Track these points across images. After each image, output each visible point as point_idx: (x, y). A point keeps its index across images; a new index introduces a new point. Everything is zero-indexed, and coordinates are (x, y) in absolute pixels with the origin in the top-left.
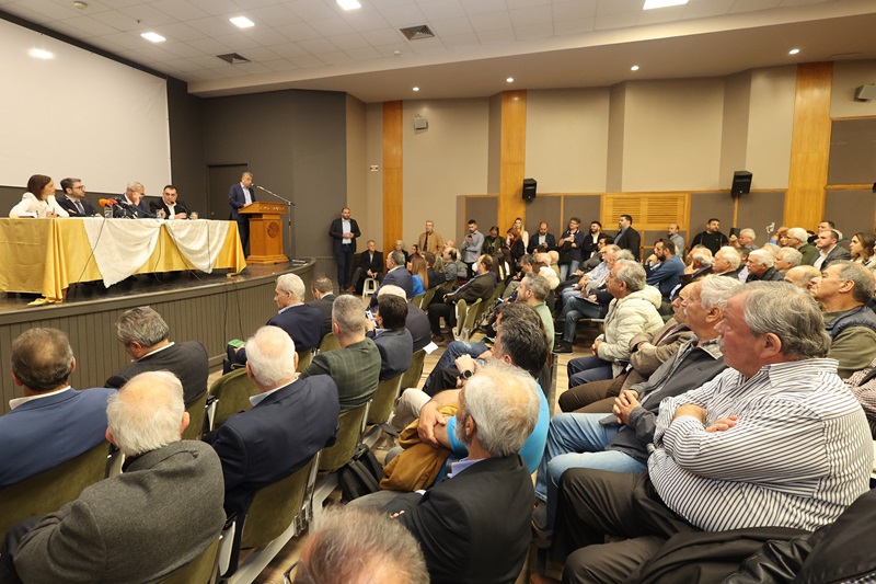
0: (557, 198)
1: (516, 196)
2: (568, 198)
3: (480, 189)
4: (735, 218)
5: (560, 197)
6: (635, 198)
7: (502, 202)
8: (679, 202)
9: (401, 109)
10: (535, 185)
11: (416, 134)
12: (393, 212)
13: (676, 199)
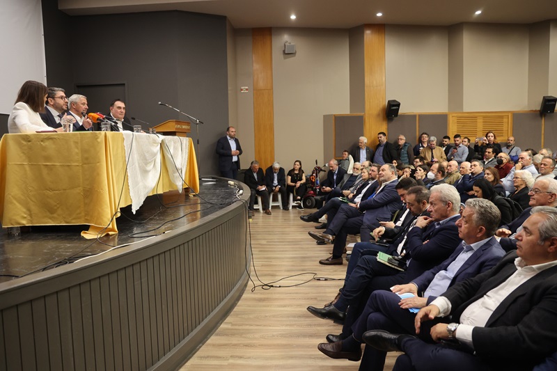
0: (414, 117)
1: (378, 115)
2: (422, 117)
3: (344, 109)
4: (543, 132)
5: (415, 116)
6: (473, 117)
7: (367, 120)
8: (505, 120)
9: (271, 35)
10: (398, 105)
11: (285, 58)
12: (264, 129)
13: (502, 117)
